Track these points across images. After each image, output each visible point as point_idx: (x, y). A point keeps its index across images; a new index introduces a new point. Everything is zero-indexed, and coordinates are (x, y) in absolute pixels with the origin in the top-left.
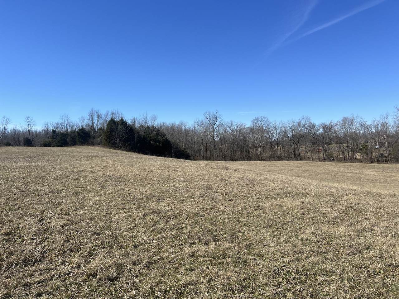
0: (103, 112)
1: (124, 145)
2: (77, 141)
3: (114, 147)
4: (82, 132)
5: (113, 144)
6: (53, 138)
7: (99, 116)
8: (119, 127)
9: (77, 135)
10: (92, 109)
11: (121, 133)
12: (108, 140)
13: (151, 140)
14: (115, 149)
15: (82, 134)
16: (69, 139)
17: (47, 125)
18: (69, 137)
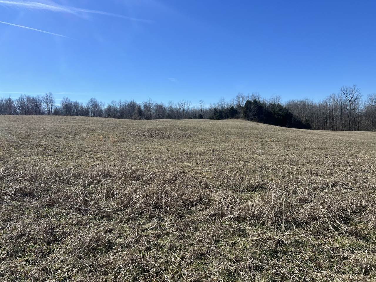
0: (246, 95)
1: (255, 118)
2: (229, 115)
3: (248, 119)
4: (232, 110)
5: (248, 117)
6: (215, 114)
7: (243, 98)
8: (253, 106)
9: (229, 112)
10: (239, 93)
11: (253, 110)
12: (245, 115)
13: (275, 114)
16: (224, 115)
17: (212, 105)
18: (224, 113)
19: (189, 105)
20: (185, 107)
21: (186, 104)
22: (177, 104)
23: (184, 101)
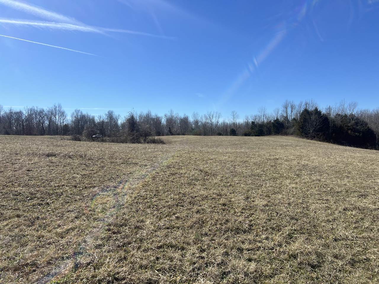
0: (297, 103)
1: (318, 134)
2: (272, 131)
3: (307, 137)
4: (277, 123)
5: (306, 134)
6: (252, 128)
7: (292, 107)
8: (313, 117)
9: (272, 126)
10: (287, 101)
11: (315, 123)
12: (301, 130)
13: (348, 129)
14: (308, 139)
15: (277, 125)
16: (265, 129)
17: (248, 117)
18: (265, 128)
19: (219, 118)
20: (214, 121)
21: (214, 116)
22: (203, 116)
23: (212, 113)
